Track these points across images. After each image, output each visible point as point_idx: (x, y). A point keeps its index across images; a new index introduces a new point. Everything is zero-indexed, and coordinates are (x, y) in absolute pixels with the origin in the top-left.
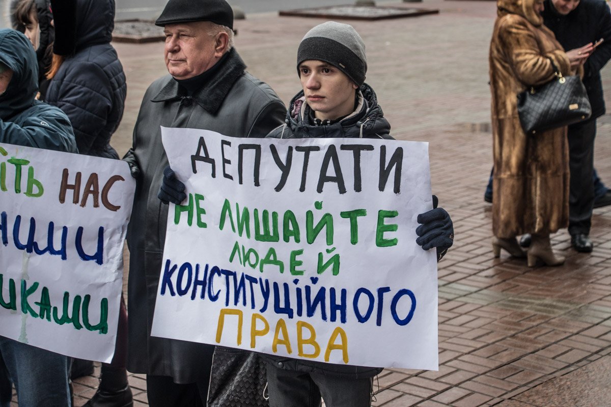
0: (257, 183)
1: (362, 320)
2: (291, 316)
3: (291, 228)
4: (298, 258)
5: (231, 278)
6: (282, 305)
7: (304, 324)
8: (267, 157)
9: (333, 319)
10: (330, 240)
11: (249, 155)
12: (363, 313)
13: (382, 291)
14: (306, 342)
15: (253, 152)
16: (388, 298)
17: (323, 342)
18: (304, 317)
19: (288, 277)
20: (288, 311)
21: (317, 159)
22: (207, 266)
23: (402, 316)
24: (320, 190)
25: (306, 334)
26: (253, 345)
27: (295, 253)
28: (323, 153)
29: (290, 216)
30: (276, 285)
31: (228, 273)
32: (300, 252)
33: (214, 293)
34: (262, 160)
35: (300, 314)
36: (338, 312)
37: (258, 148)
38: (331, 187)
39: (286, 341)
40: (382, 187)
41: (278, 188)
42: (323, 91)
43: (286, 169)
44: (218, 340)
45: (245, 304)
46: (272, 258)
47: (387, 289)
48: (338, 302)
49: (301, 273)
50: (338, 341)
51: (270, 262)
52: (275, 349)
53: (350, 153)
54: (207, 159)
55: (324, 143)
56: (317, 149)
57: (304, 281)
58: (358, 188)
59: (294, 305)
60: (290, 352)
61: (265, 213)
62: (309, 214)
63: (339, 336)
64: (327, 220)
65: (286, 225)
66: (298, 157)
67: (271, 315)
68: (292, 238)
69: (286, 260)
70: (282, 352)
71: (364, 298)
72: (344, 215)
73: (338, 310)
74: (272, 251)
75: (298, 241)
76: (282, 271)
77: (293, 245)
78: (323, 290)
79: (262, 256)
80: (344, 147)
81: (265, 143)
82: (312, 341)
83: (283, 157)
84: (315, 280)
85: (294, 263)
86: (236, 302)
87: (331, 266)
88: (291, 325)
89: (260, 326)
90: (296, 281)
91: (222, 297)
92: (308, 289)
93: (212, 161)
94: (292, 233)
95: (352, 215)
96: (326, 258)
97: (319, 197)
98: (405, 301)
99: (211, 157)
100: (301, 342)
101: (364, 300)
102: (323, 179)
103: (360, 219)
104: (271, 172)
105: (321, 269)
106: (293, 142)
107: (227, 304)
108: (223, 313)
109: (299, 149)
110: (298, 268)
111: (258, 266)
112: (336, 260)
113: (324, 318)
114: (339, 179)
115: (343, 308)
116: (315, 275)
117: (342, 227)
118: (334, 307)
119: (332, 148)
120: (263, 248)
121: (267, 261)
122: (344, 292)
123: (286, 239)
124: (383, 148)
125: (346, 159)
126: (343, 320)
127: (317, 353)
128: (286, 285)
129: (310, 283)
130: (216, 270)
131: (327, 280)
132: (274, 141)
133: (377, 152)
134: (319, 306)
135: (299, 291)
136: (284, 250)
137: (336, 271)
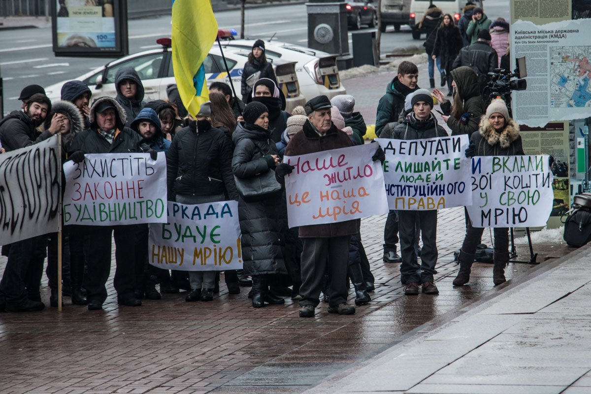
0: (416, 154)
1: (449, 193)
2: (425, 196)
3: (427, 167)
4: (429, 177)
5: (400, 188)
6: (422, 193)
7: (430, 198)
8: (419, 145)
9: (440, 194)
10: (440, 169)
11: (414, 145)
12: (450, 191)
13: (456, 183)
14: (430, 204)
15: (415, 144)
16: (457, 185)
17: (436, 203)
18: (430, 196)
19: (425, 183)
20: (424, 195)
21: (435, 144)
22: (389, 185)
23: (461, 190)
24: (436, 154)
25: (430, 201)
26: (409, 208)
27: (428, 175)
28: (437, 142)
29: (427, 163)
30: (420, 187)
31: (398, 186)
32: (430, 175)
33: (393, 193)
34: (418, 147)
35: (428, 195)
36: (442, 192)
37: (416, 143)
38: (440, 153)
39: (423, 205)
40: (454, 151)
41: (423, 155)
42: (425, 111)
43: (425, 149)
44: (396, 208)
45: (405, 195)
46: (420, 178)
47: (457, 183)
48: (442, 189)
49: (430, 181)
50: (442, 202)
51: (419, 179)
52: (418, 208)
53: (444, 141)
54: (392, 148)
55: (437, 139)
56: (435, 141)
57: (430, 184)
58: (447, 152)
59: (426, 193)
60: (424, 208)
61: (418, 163)
62: (433, 162)
63: (442, 200)
64: (439, 163)
65: (425, 166)
66: (429, 144)
67: (418, 197)
68: (427, 171)
69: (425, 178)
70: (421, 209)
71: (450, 186)
72: (444, 161)
73: (442, 191)
74: (420, 176)
75: (429, 171)
76: (423, 181)
77: (428, 172)
78: (437, 186)
79: (416, 178)
80: (443, 140)
81: (419, 141)
82: (432, 203)
83: (424, 145)
84: (434, 183)
85: (427, 178)
86: (402, 195)
87: (440, 178)
88: (425, 199)
89: (412, 201)
90: (428, 184)
91: (396, 194)
92: (432, 186)
93: (394, 149)
94: (427, 169)
95: (447, 161)
96: (439, 175)
97: (436, 156)
98: (462, 185)
99: (393, 147)
100: (428, 204)
101: (450, 187)
102: (437, 150)
103: (449, 162)
104: (420, 150)
105: (437, 179)
106: (427, 140)
107: (398, 196)
108: (397, 199)
109: (429, 142)
110: (429, 180)
111: (414, 181)
112: (442, 175)
113: (437, 195)
114: (442, 150)
115: (444, 191)
116: (435, 181)
117: (444, 165)
118: (440, 191)
119: (439, 140)
120: (416, 175)
121: (418, 179)
122: (444, 185)
123: (425, 171)
124: (453, 139)
125: (443, 143)
126: (444, 194)
127: (434, 207)
128: (424, 187)
129: (433, 184)
130: (393, 185)
131: (439, 183)
132: (422, 140)
133: (452, 140)
134: (435, 191)
135: (428, 187)
136: (424, 175)
137: (442, 179)
